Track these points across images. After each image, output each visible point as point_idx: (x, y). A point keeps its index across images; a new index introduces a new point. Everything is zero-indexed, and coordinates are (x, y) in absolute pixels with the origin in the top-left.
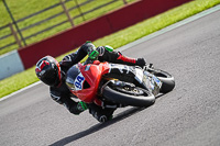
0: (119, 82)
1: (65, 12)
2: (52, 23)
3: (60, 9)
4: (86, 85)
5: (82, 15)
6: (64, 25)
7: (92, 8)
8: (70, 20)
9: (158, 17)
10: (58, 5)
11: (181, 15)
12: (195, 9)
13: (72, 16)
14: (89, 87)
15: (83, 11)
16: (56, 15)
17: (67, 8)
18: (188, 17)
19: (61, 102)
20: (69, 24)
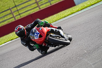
0: (54, 35)
1: (11, 13)
2: (5, 18)
3: (9, 11)
4: (41, 36)
5: (19, 14)
6: (11, 19)
7: (24, 11)
8: (14, 17)
9: (55, 15)
10: (8, 10)
11: (66, 14)
12: (72, 12)
13: (15, 15)
14: (42, 37)
15: (20, 13)
16: (7, 15)
17: (13, 11)
18: (69, 15)
19: (26, 45)
20: (13, 19)
